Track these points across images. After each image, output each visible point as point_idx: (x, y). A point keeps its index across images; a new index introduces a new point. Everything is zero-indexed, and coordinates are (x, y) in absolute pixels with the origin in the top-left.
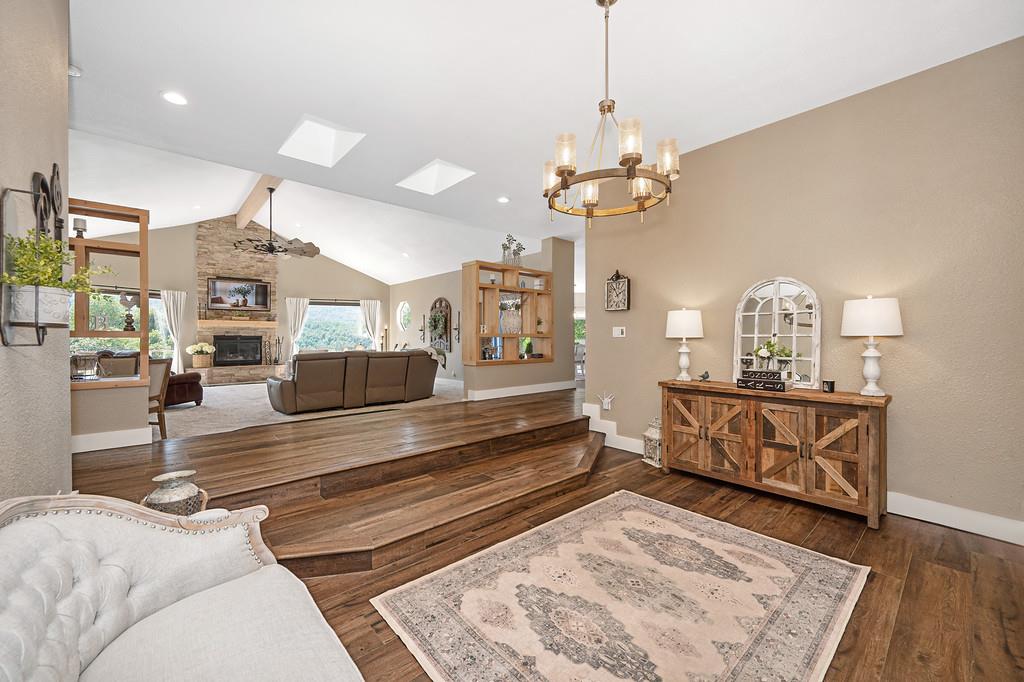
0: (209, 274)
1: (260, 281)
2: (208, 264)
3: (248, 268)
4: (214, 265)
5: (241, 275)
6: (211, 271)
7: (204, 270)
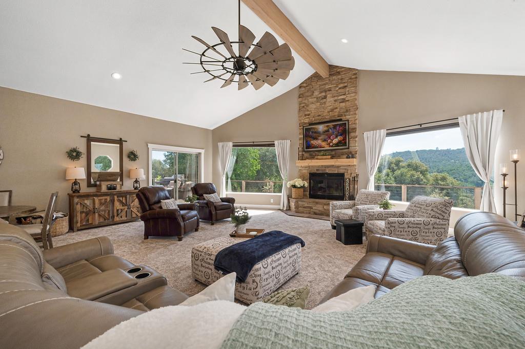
0: (305, 123)
1: (341, 120)
2: (306, 115)
3: (332, 110)
4: (309, 115)
5: (328, 118)
6: (307, 121)
7: (302, 121)
